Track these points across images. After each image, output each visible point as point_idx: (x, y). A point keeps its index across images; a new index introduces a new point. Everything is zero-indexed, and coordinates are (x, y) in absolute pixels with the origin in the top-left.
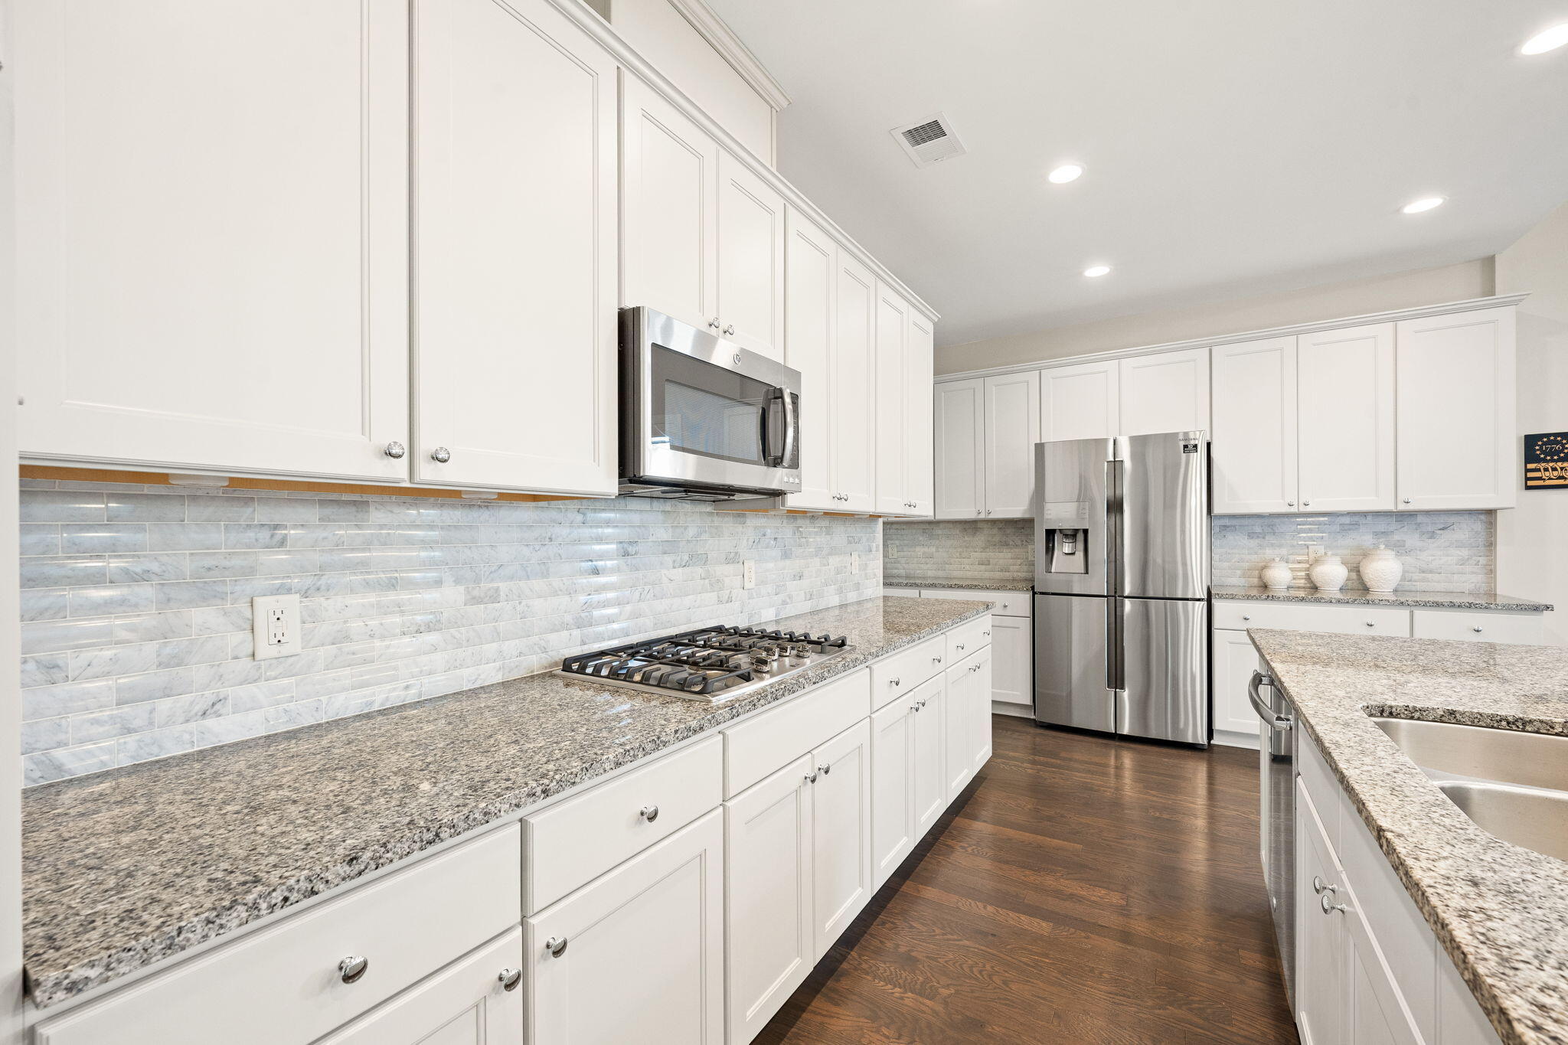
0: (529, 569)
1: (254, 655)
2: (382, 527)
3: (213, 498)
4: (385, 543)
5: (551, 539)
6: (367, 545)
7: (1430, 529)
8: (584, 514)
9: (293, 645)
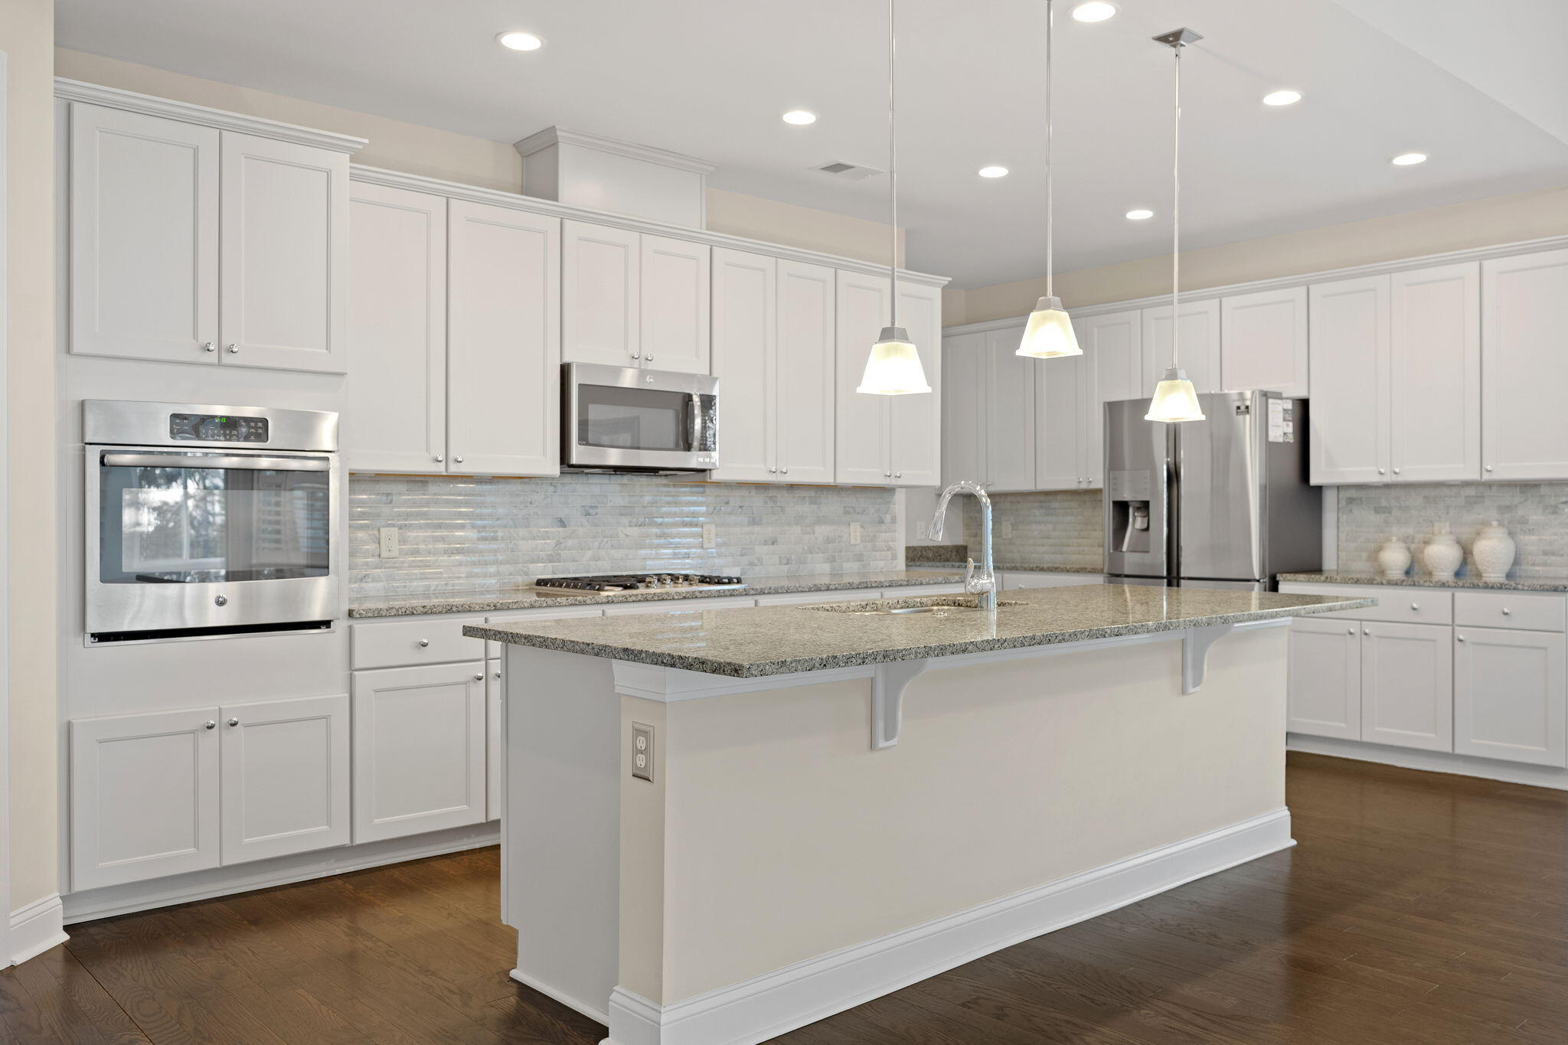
0: (516, 522)
1: (379, 556)
2: (435, 494)
3: (365, 481)
4: (436, 503)
5: (531, 503)
6: (427, 504)
7: (1553, 501)
8: (555, 487)
9: (395, 553)
